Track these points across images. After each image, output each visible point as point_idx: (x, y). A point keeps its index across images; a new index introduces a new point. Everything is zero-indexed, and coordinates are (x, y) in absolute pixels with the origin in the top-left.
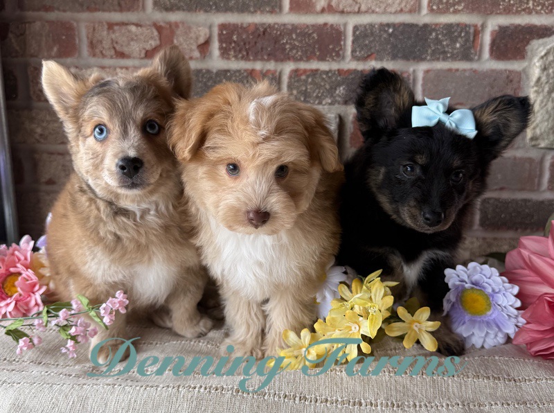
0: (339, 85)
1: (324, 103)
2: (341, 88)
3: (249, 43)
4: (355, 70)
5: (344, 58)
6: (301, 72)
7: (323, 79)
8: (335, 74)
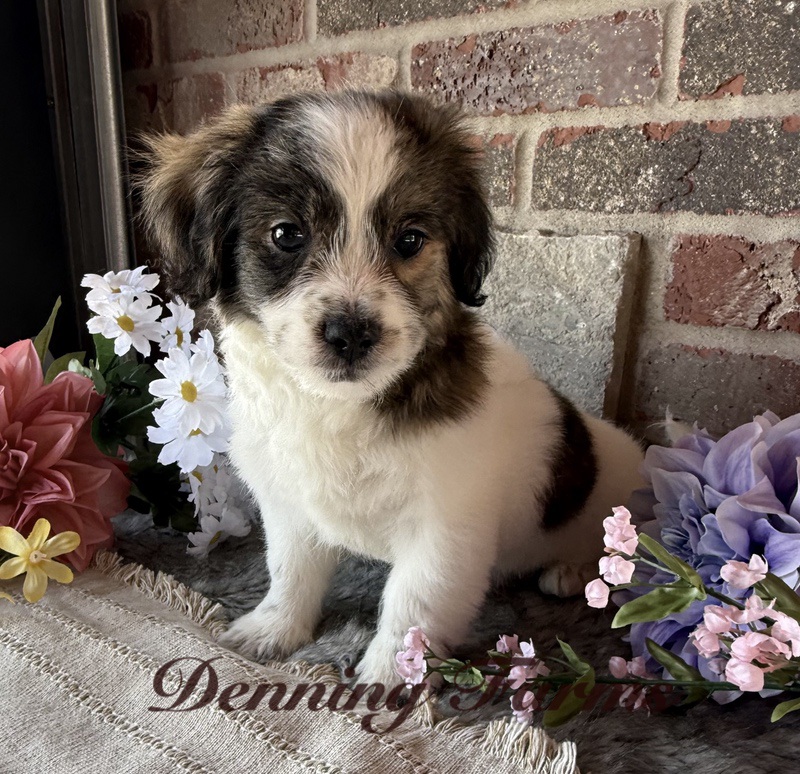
0: (646, 163)
1: (608, 208)
2: (650, 171)
3: (463, 80)
4: (688, 123)
5: (661, 94)
6: (564, 134)
7: (609, 149)
8: (636, 134)
